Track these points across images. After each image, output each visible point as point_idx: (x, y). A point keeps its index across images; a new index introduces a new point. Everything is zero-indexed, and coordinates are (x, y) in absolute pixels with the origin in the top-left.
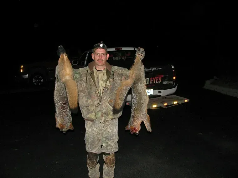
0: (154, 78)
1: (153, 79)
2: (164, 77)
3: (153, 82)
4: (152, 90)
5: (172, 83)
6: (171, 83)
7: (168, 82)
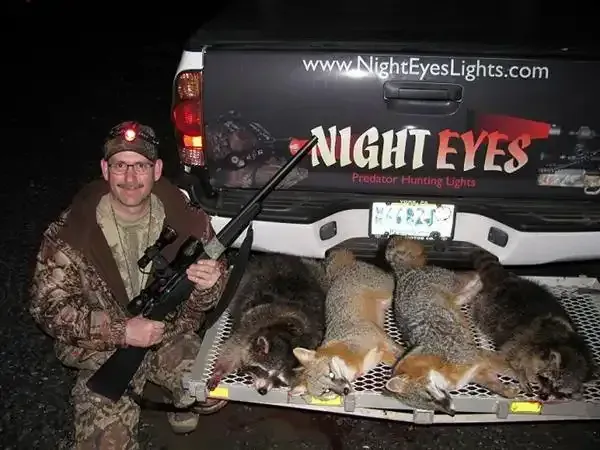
0: (467, 138)
1: (457, 144)
2: (550, 136)
3: (457, 159)
4: (448, 209)
7: (581, 179)
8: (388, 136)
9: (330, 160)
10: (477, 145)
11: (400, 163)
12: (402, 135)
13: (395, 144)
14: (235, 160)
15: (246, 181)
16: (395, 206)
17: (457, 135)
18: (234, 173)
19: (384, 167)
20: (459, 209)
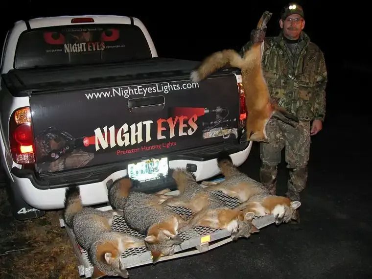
0: (170, 121)
1: (165, 125)
2: (205, 114)
3: (166, 133)
4: (165, 160)
5: (237, 133)
6: (232, 135)
7: (221, 132)
8: (133, 127)
9: (105, 145)
10: (175, 124)
11: (140, 140)
12: (140, 125)
13: (137, 131)
14: (53, 155)
15: (61, 167)
16: (139, 164)
17: (165, 121)
18: (53, 163)
19: (132, 144)
20: (170, 159)
